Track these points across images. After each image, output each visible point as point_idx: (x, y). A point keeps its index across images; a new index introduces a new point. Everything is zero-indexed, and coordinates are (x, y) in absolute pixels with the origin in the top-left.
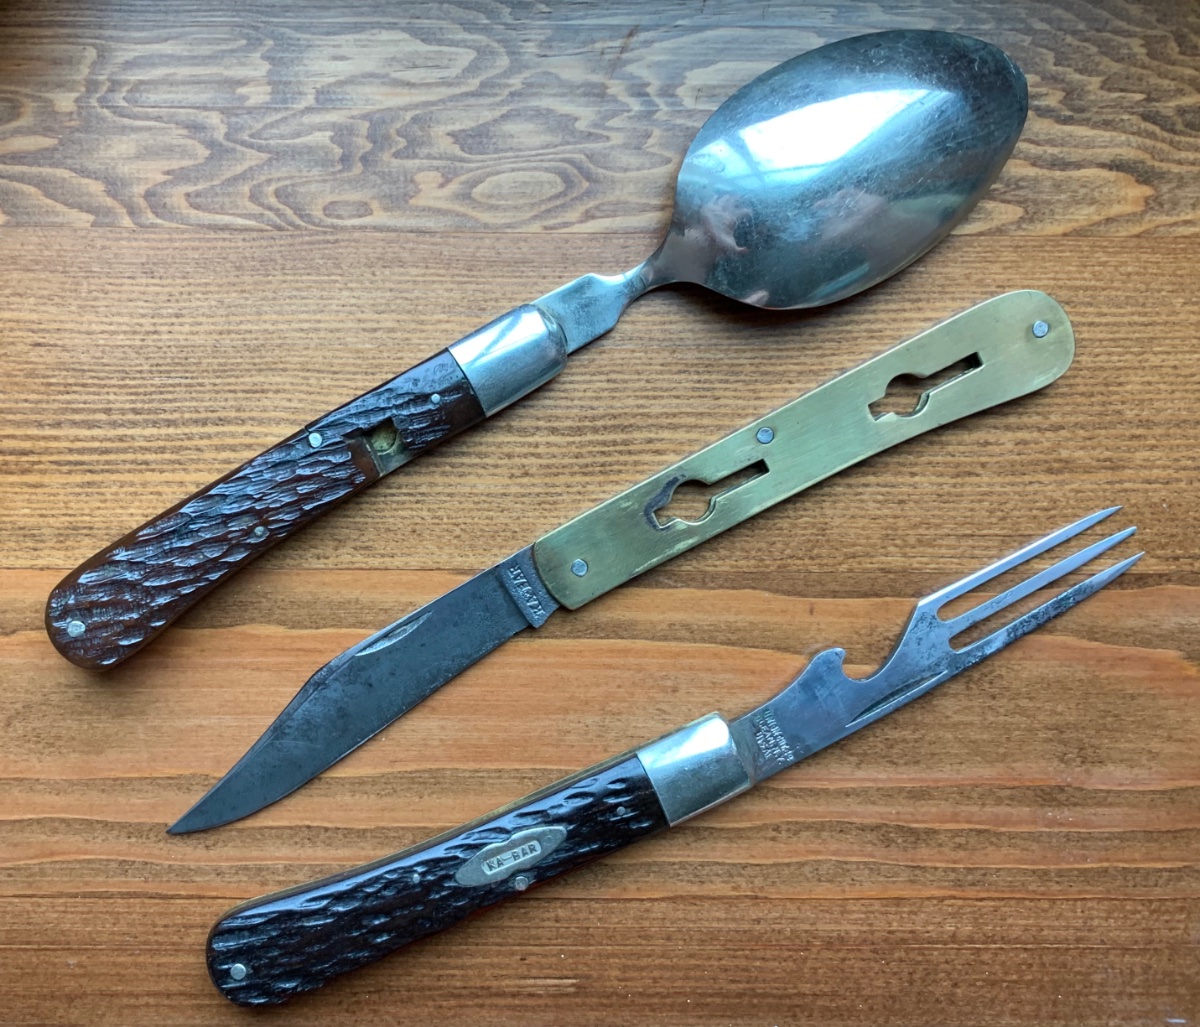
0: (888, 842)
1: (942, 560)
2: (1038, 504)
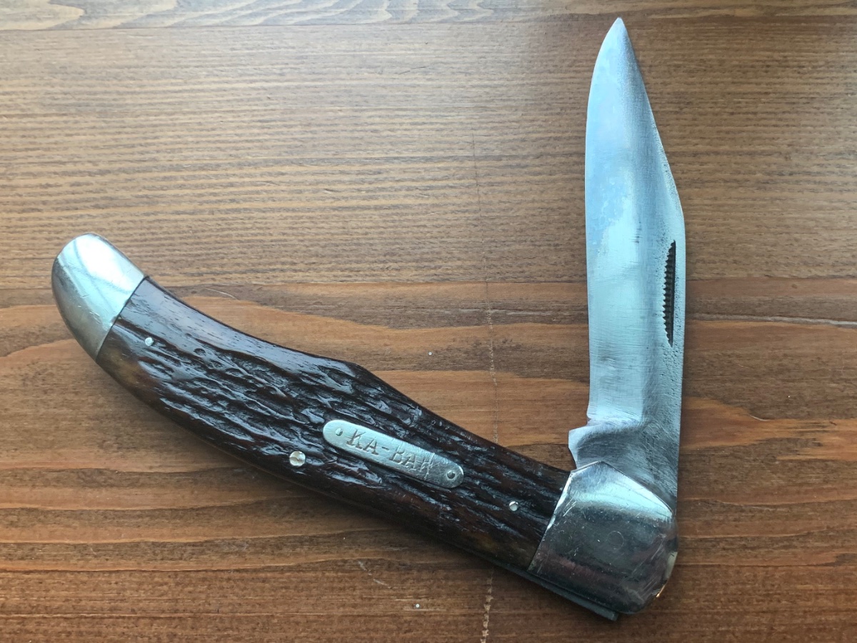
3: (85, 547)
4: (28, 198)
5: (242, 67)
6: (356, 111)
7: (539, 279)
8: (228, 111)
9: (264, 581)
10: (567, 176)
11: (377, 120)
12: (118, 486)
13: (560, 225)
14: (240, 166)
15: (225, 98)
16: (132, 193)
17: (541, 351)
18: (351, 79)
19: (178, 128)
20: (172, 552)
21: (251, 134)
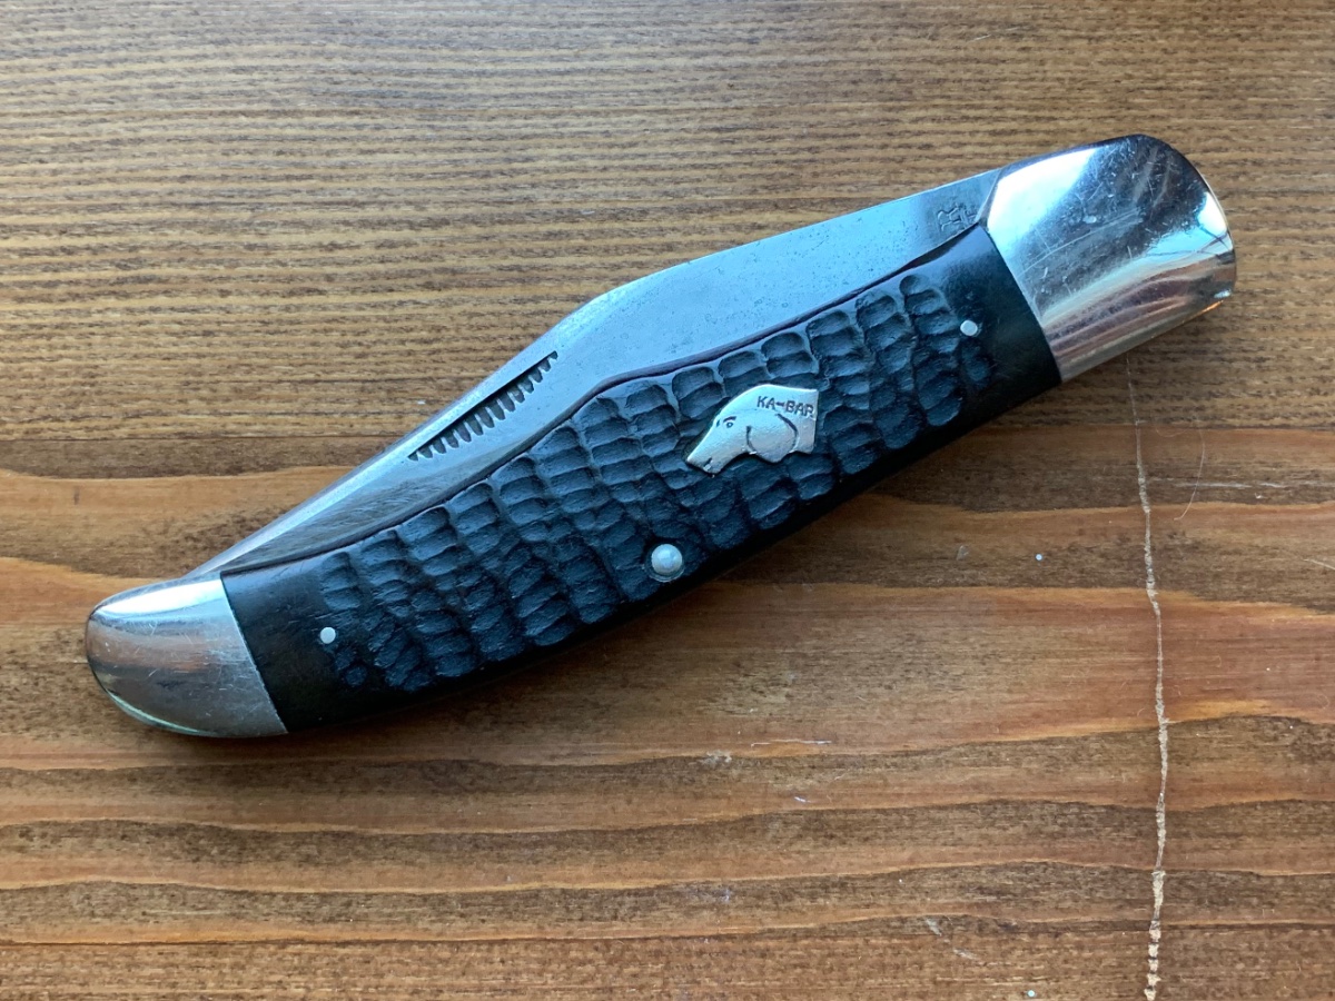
0: (197, 854)
1: (270, 418)
2: (413, 335)
3: (443, 899)
4: (298, 269)
5: (681, 28)
6: (890, 109)
7: (1230, 421)
8: (658, 111)
9: (763, 956)
10: (1278, 232)
11: (929, 126)
12: (496, 792)
13: (1266, 323)
14: (684, 211)
15: (651, 86)
16: (491, 263)
17: (1237, 552)
18: (879, 49)
19: (566, 141)
20: (599, 906)
21: (701, 154)
